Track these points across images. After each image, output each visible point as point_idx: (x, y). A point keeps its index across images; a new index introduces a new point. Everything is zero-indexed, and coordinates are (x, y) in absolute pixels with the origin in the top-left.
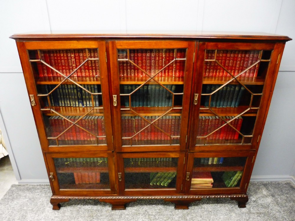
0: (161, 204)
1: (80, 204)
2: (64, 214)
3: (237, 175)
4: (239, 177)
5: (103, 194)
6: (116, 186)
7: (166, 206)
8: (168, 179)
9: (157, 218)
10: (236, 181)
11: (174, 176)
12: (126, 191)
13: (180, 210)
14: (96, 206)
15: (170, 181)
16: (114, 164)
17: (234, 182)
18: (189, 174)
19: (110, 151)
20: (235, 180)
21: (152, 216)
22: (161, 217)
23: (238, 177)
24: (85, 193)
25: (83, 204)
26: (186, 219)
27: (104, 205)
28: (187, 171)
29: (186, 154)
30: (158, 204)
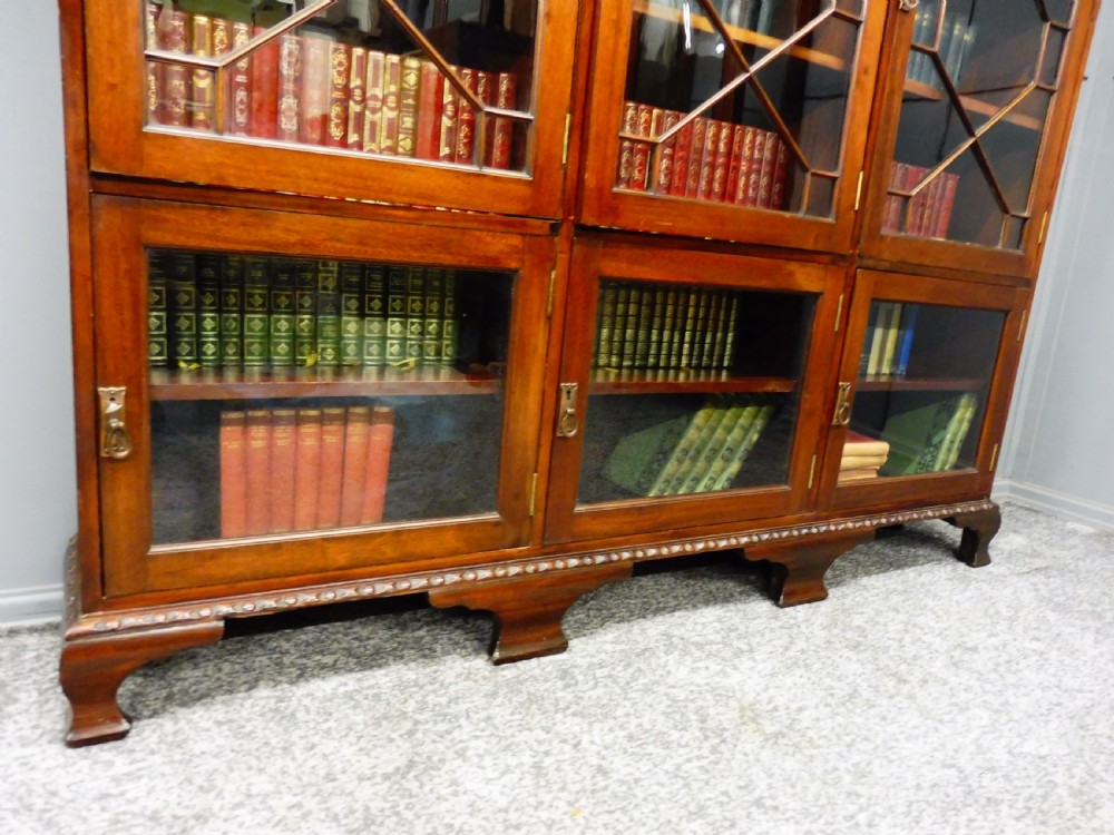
0: (707, 603)
1: (261, 683)
2: (179, 746)
3: (958, 416)
4: (965, 426)
5: (455, 553)
6: (535, 485)
7: (731, 606)
8: (727, 460)
9: (745, 648)
10: (957, 444)
11: (755, 437)
12: (581, 514)
13: (799, 607)
14: (379, 673)
15: (734, 467)
16: (549, 318)
17: (949, 450)
18: (847, 392)
19: (539, 222)
20: (952, 442)
21: (715, 647)
22: (754, 641)
23: (961, 422)
24: (340, 557)
25: (283, 679)
26: (858, 627)
27: (425, 656)
28: (841, 377)
29: (847, 274)
30: (695, 606)
